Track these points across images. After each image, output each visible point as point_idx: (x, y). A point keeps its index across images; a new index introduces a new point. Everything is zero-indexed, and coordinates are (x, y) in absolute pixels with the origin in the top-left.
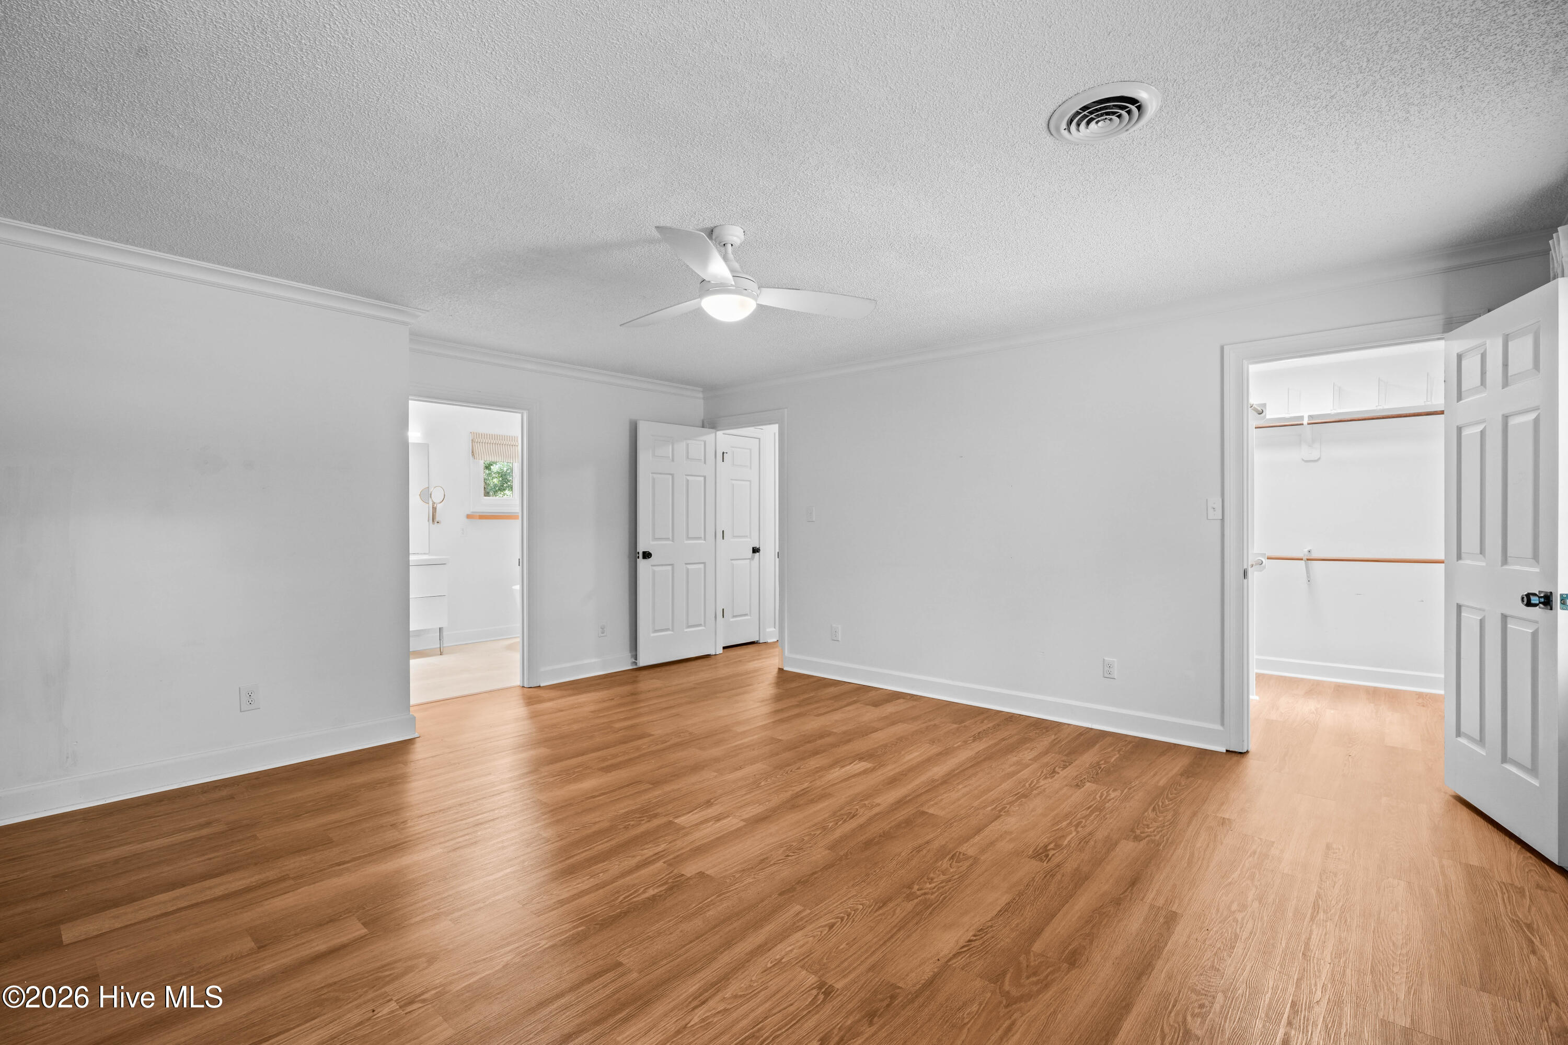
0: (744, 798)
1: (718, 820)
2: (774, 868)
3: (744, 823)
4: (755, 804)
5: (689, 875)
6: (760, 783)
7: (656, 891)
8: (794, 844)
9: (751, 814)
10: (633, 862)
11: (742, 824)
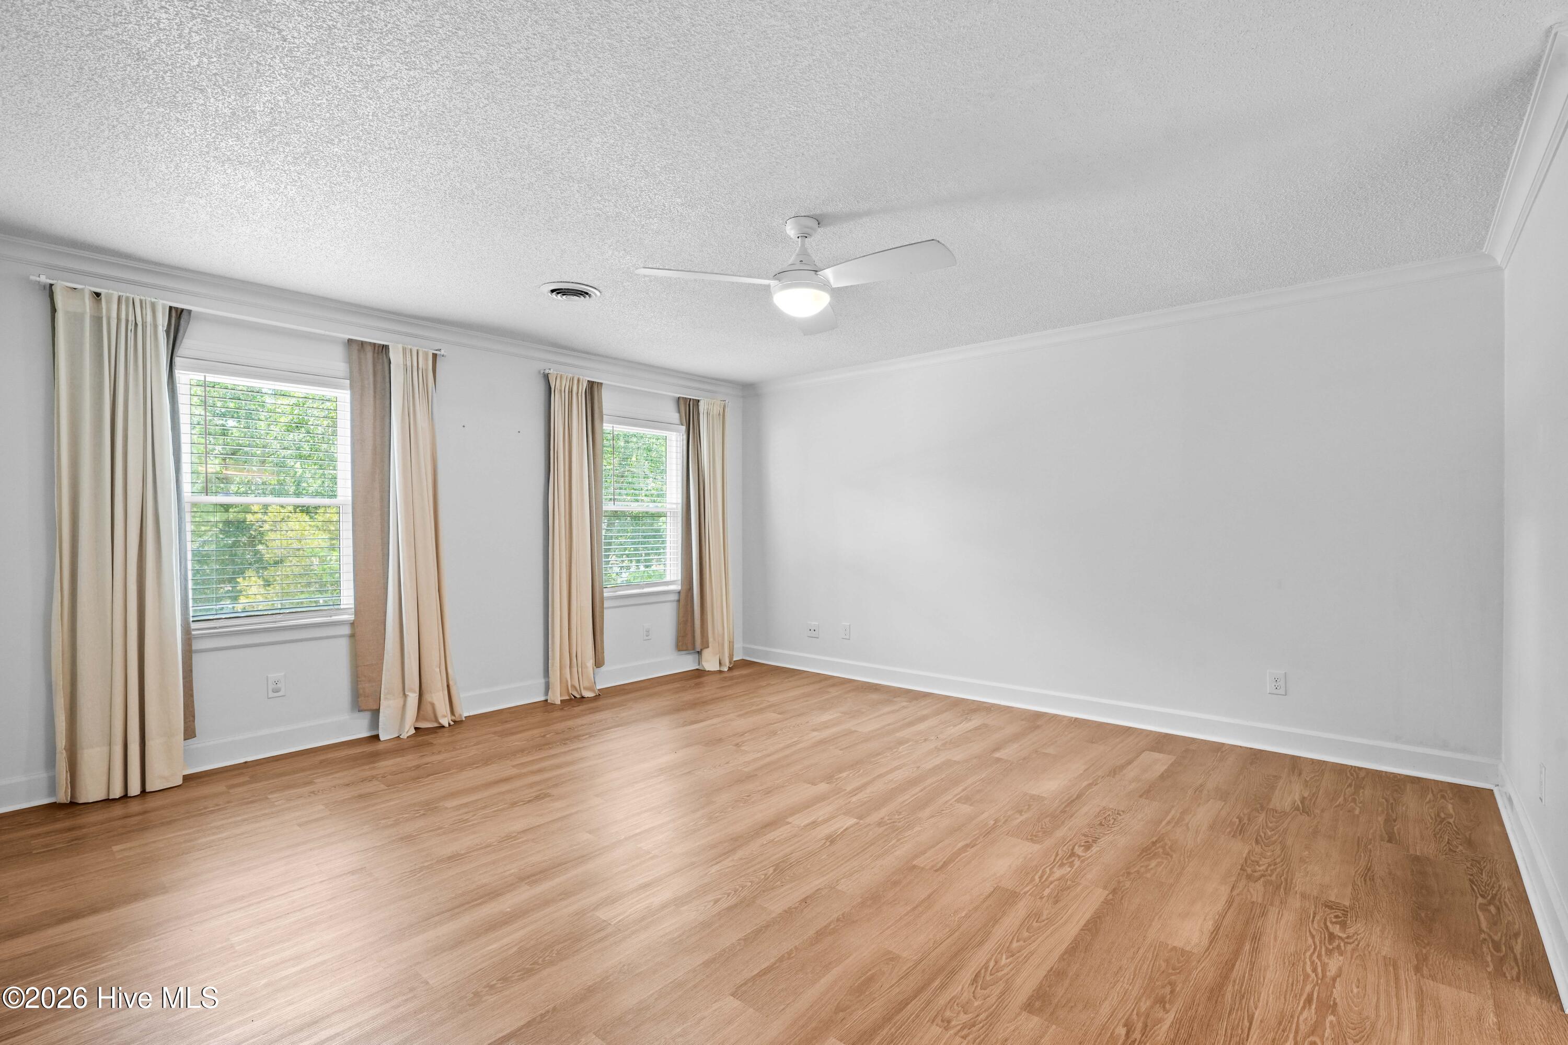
0: (793, 847)
1: (814, 822)
2: (760, 788)
3: (787, 820)
4: (778, 841)
5: (823, 783)
6: (775, 870)
7: (841, 775)
8: (742, 805)
9: (781, 829)
10: (869, 790)
11: (789, 820)
